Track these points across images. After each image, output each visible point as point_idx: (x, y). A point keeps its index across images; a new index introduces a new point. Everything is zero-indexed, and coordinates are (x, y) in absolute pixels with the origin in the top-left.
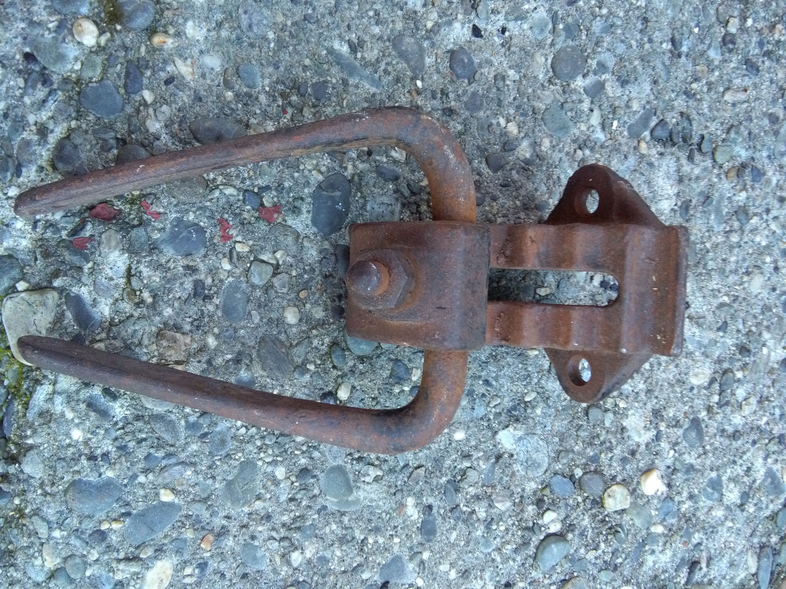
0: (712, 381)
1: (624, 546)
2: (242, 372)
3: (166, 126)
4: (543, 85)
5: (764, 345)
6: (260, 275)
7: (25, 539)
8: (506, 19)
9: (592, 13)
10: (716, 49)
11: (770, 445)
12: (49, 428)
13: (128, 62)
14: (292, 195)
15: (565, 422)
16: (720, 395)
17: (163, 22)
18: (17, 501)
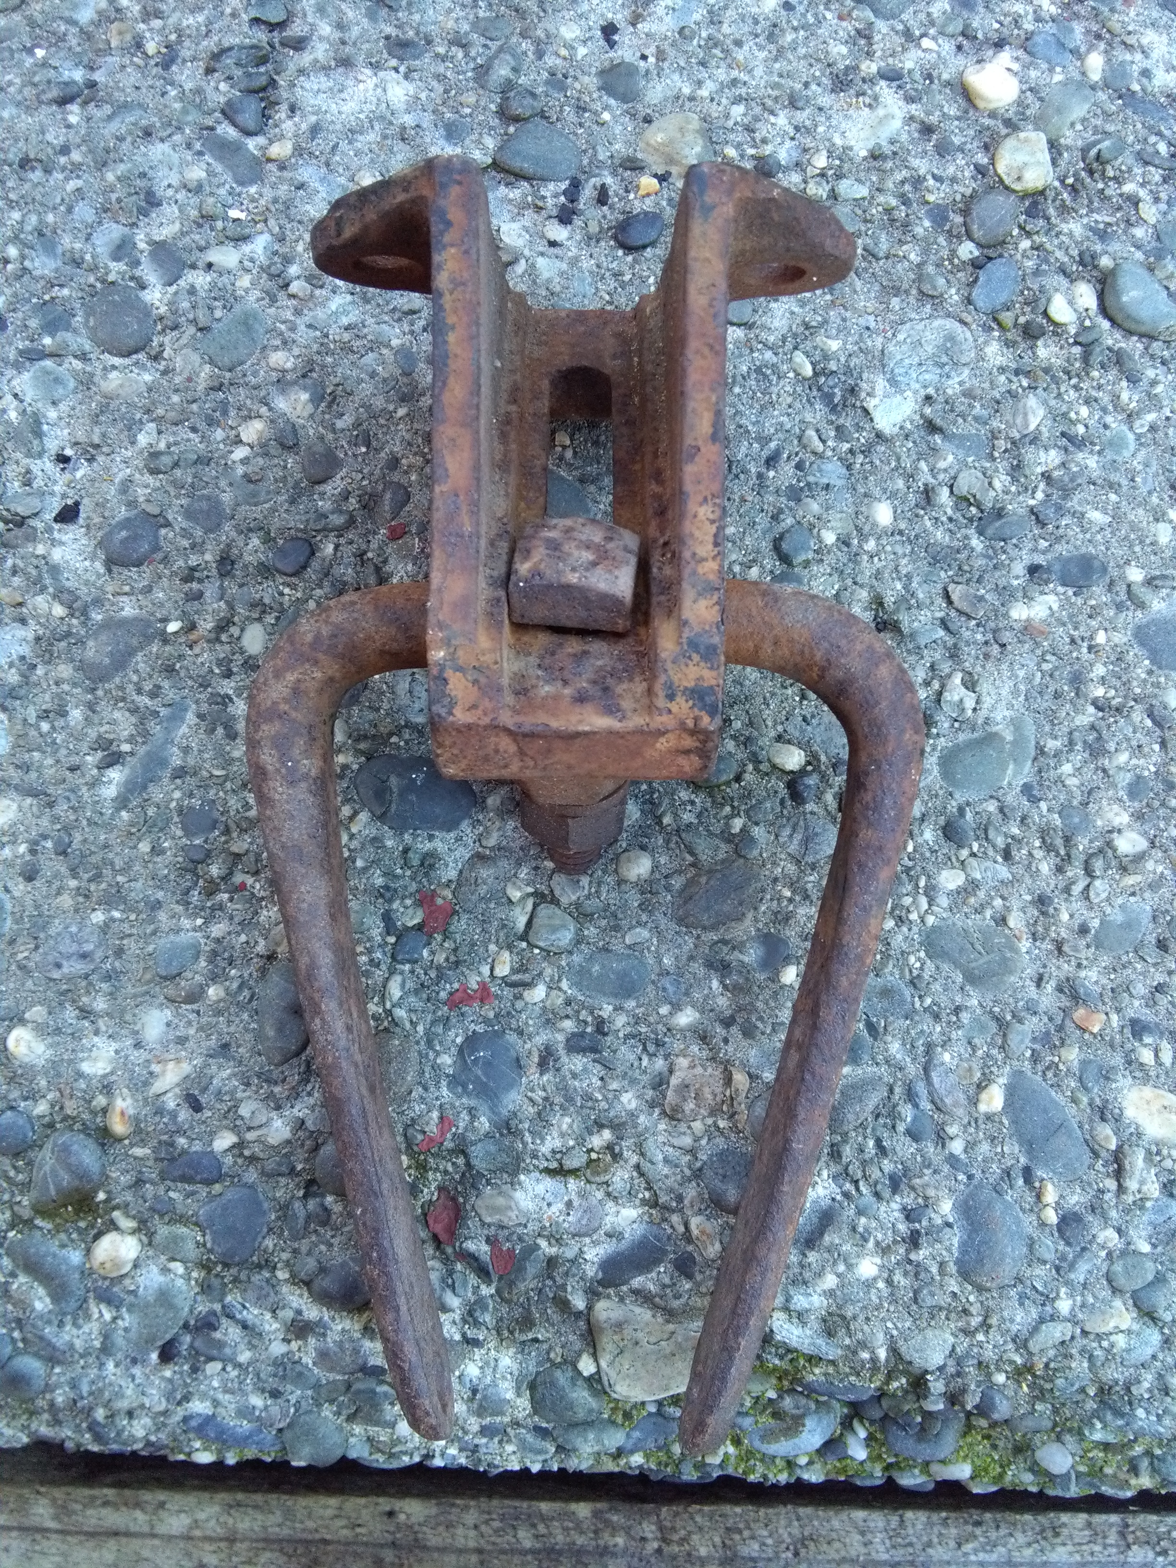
1: (1131, 139)
2: (746, 959)
3: (278, 1108)
4: (165, 373)
6: (554, 929)
7: (1073, 1365)
8: (40, 455)
9: (19, 278)
10: (75, 7)
12: (855, 1318)
13: (163, 1179)
14: (399, 871)
15: (858, 284)
17: (86, 1116)
18: (1000, 1378)
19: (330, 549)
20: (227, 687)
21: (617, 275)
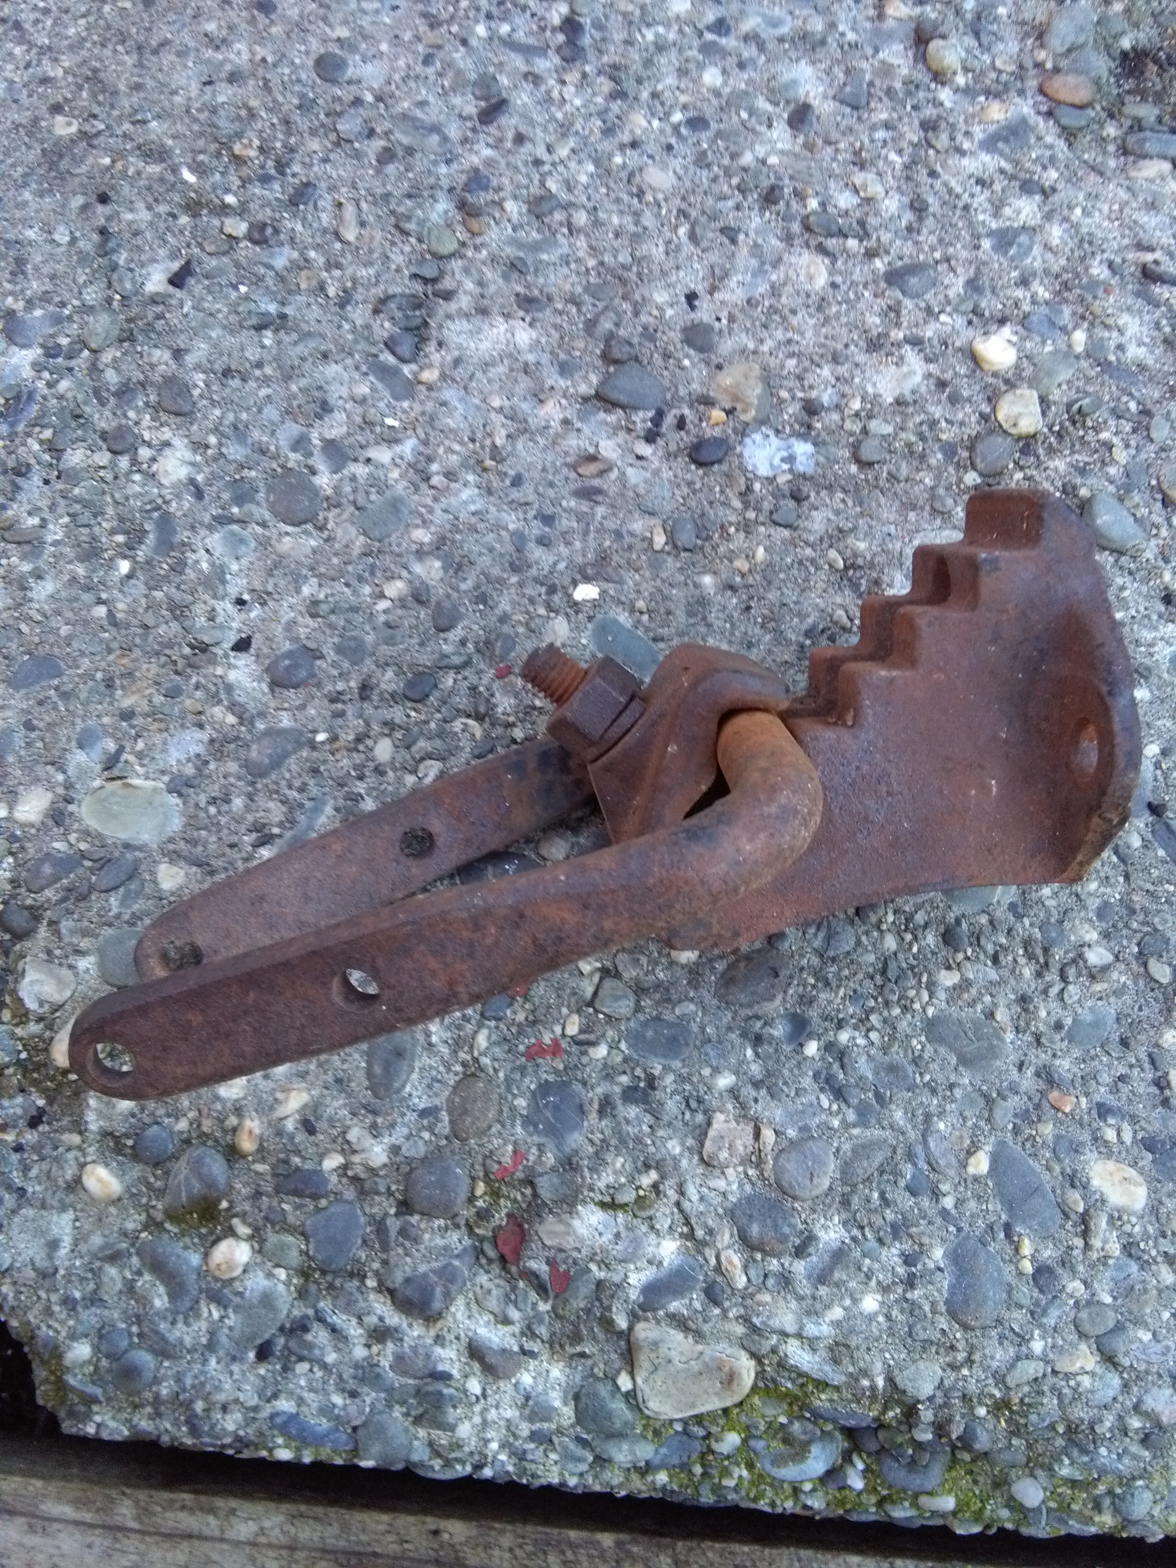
0: (822, 250)
1: (1107, 398)
2: (776, 1033)
3: (378, 1135)
4: (327, 540)
5: (764, 162)
6: (617, 998)
7: (1045, 1401)
8: (223, 598)
9: (215, 459)
10: (272, 256)
11: (939, 146)
12: (858, 1347)
13: (278, 1192)
15: (883, 500)
16: (846, 236)
17: (218, 1134)
18: (982, 1411)
19: (450, 682)
20: (360, 788)
21: (690, 484)
